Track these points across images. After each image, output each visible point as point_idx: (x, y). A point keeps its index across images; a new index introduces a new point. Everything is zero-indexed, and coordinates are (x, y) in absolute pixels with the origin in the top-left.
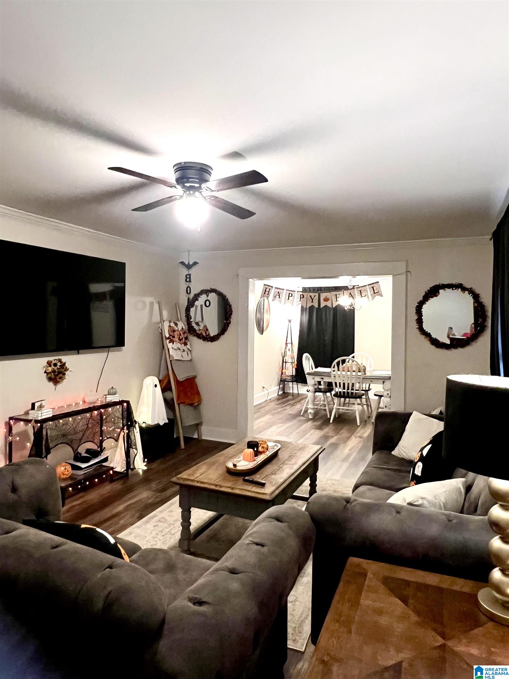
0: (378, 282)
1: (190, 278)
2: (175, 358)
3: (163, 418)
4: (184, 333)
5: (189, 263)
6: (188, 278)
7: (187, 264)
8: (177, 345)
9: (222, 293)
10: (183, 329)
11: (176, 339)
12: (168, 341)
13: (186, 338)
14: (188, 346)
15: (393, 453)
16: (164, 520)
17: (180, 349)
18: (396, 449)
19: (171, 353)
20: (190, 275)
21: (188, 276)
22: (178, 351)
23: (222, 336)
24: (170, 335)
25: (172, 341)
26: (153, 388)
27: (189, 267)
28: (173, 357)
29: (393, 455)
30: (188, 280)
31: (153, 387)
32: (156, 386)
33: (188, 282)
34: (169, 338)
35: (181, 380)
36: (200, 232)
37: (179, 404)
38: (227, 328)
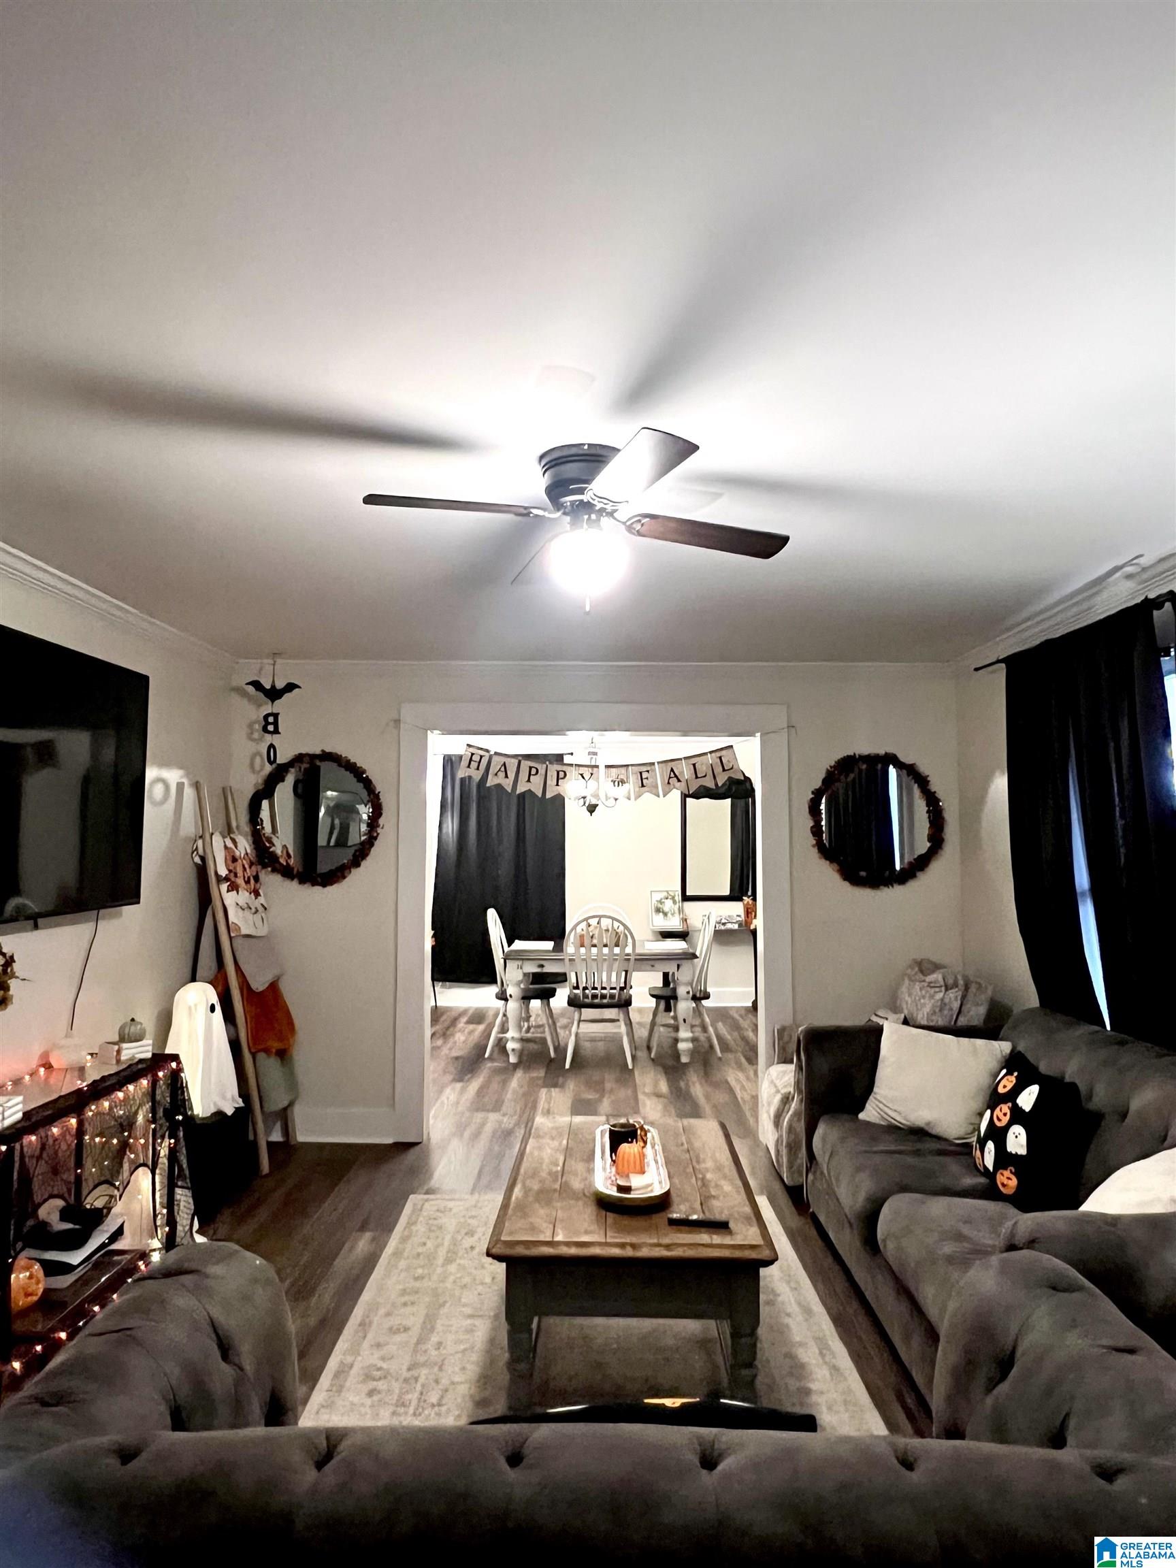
0: (732, 746)
1: (276, 724)
2: (244, 931)
3: (233, 1098)
4: (251, 864)
5: (273, 686)
6: (271, 724)
7: (268, 686)
8: (244, 897)
9: (355, 763)
10: (247, 854)
11: (240, 881)
12: (224, 887)
13: (257, 879)
14: (261, 900)
15: (861, 1116)
16: (378, 1374)
17: (250, 908)
18: (868, 1106)
19: (232, 918)
20: (276, 716)
21: (271, 719)
22: (247, 912)
23: (354, 871)
24: (230, 871)
25: (233, 887)
26: (206, 1015)
27: (274, 694)
28: (240, 928)
29: (868, 1124)
30: (271, 728)
31: (206, 1011)
32: (213, 1009)
33: (269, 732)
34: (227, 879)
35: (261, 989)
36: (588, 613)
37: (254, 1055)
38: (369, 850)
